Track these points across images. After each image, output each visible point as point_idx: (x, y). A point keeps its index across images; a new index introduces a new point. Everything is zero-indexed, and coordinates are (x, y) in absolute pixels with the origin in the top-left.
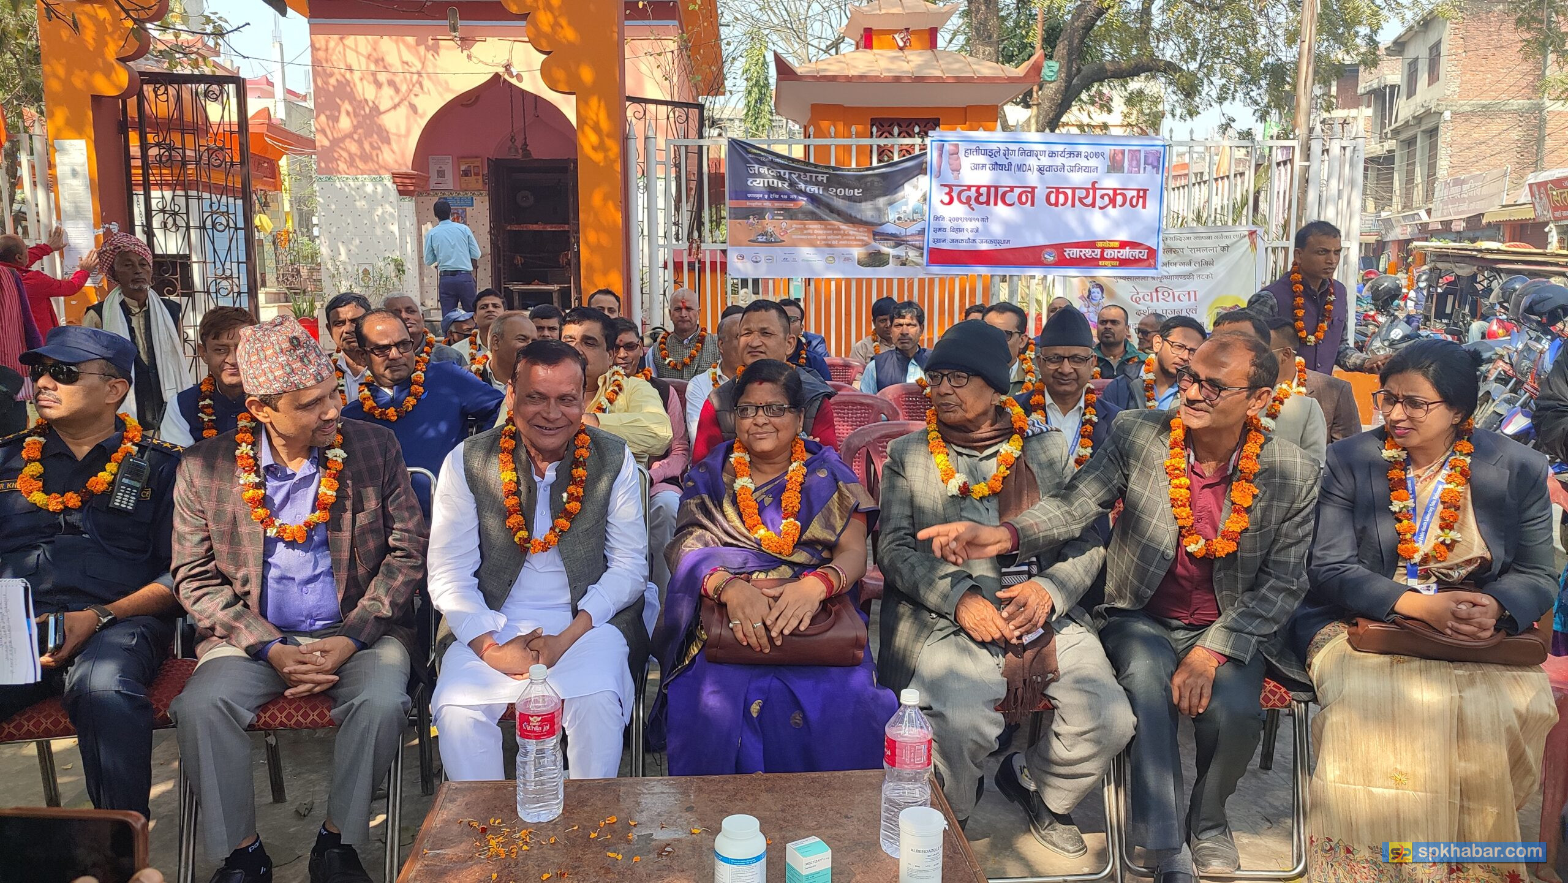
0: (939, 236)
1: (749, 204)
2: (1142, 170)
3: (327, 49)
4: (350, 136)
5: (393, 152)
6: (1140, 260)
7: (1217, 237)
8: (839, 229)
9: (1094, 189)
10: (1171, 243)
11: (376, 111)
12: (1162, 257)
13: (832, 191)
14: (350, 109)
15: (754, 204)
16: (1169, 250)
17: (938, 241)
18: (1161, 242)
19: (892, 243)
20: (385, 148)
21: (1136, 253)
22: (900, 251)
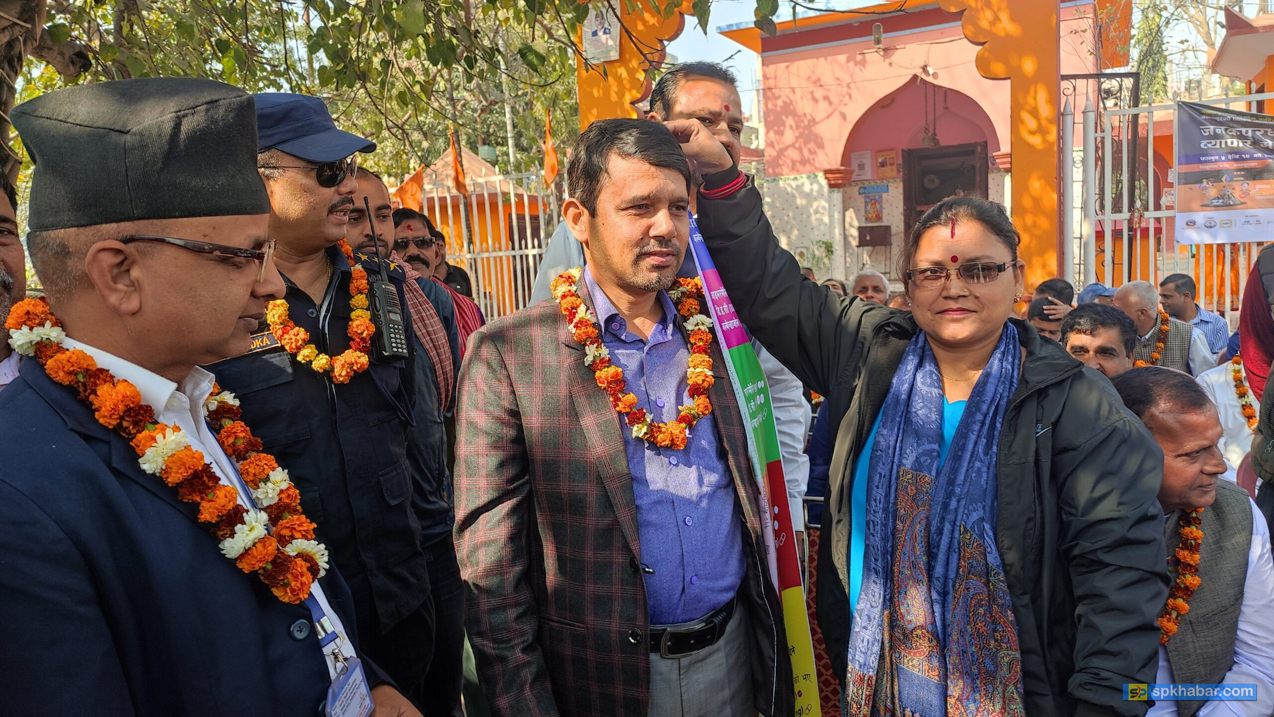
1: (1202, 167)
3: (776, 78)
4: (793, 145)
5: (826, 155)
11: (813, 122)
14: (793, 124)
15: (1208, 167)
20: (820, 153)
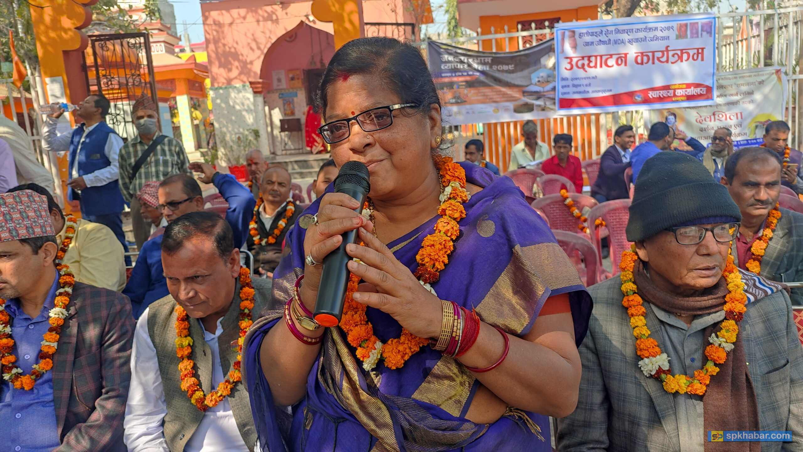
0: (566, 90)
1: (443, 80)
2: (700, 36)
6: (701, 95)
7: (755, 76)
8: (500, 91)
9: (667, 50)
10: (721, 82)
12: (715, 93)
13: (495, 67)
15: (447, 80)
16: (721, 87)
17: (565, 93)
18: (715, 82)
19: (534, 97)
21: (698, 91)
22: (540, 102)
